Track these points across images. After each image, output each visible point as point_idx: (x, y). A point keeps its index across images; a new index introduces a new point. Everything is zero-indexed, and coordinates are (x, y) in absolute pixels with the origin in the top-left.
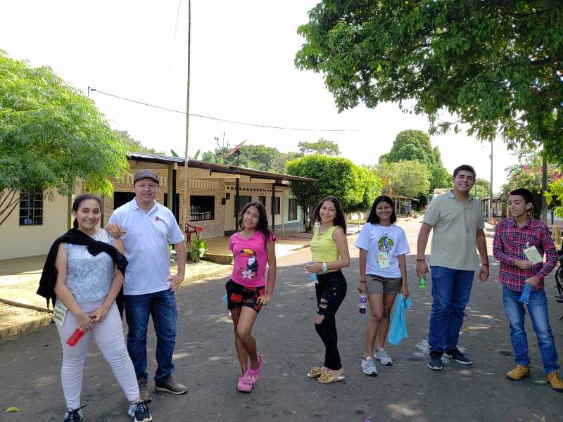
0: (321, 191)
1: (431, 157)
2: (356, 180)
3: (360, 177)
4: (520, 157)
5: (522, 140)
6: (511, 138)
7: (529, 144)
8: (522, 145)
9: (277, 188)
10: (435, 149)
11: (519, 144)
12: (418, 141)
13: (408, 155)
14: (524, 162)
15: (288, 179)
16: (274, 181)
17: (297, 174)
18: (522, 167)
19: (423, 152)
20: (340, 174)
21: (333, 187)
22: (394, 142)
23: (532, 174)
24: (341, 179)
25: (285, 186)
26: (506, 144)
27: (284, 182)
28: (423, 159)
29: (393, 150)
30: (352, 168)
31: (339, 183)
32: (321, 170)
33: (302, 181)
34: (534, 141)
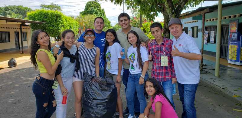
0: (47, 28)
1: (101, 14)
2: (65, 23)
3: (66, 21)
4: (133, 13)
5: (132, 5)
6: (129, 4)
7: (135, 7)
8: (133, 7)
9: (23, 27)
10: (103, 10)
11: (131, 7)
12: (95, 6)
13: (91, 12)
14: (134, 16)
15: (29, 22)
16: (21, 23)
17: (34, 20)
18: (134, 17)
19: (98, 11)
20: (56, 20)
21: (53, 26)
22: (86, 6)
23: (137, 20)
24: (57, 22)
25: (28, 26)
26: (127, 7)
27: (26, 24)
28: (98, 14)
29: (85, 10)
30: (62, 17)
31: (56, 24)
32: (46, 18)
33: (37, 23)
34: (137, 6)
